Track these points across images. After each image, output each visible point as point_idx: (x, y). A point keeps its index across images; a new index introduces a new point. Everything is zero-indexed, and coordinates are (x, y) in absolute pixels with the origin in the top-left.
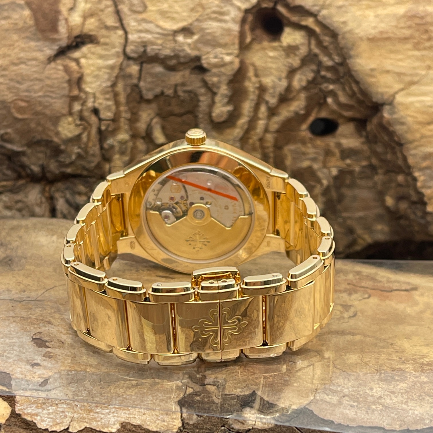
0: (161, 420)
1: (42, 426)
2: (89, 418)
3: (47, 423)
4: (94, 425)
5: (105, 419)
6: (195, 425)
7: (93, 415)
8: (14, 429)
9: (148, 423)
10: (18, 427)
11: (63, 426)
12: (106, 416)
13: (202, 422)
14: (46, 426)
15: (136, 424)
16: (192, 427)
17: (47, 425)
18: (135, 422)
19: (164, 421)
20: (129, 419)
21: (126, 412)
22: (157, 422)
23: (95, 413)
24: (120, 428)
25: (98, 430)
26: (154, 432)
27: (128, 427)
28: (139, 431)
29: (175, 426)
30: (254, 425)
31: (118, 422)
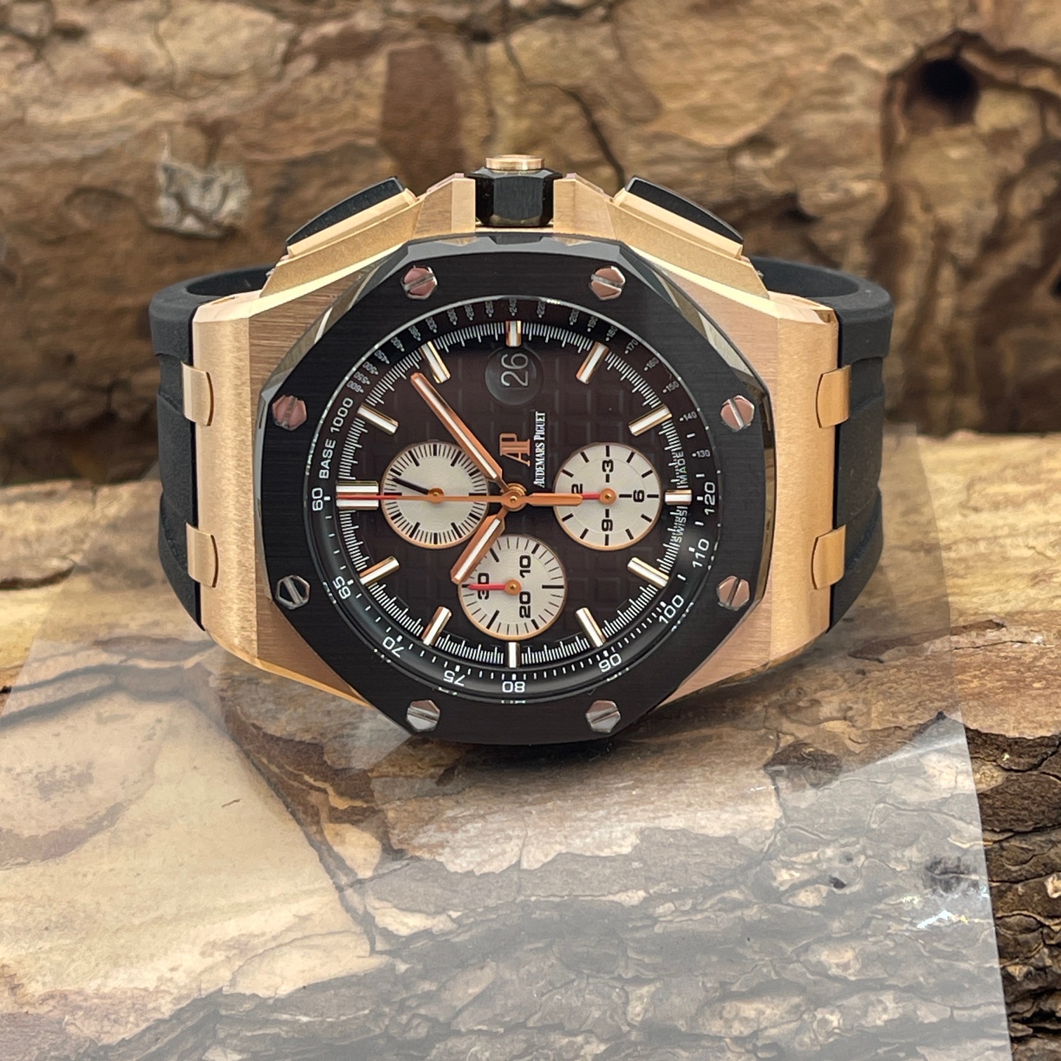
1: (458, 866)
3: (467, 859)
6: (814, 809)
9: (703, 822)
11: (505, 859)
13: (829, 800)
14: (468, 866)
15: (674, 829)
16: (808, 814)
17: (470, 862)
18: (672, 824)
22: (724, 816)
24: (638, 842)
25: (588, 854)
26: (720, 839)
27: (658, 837)
28: (684, 841)
29: (767, 818)
30: (955, 788)
31: (632, 831)
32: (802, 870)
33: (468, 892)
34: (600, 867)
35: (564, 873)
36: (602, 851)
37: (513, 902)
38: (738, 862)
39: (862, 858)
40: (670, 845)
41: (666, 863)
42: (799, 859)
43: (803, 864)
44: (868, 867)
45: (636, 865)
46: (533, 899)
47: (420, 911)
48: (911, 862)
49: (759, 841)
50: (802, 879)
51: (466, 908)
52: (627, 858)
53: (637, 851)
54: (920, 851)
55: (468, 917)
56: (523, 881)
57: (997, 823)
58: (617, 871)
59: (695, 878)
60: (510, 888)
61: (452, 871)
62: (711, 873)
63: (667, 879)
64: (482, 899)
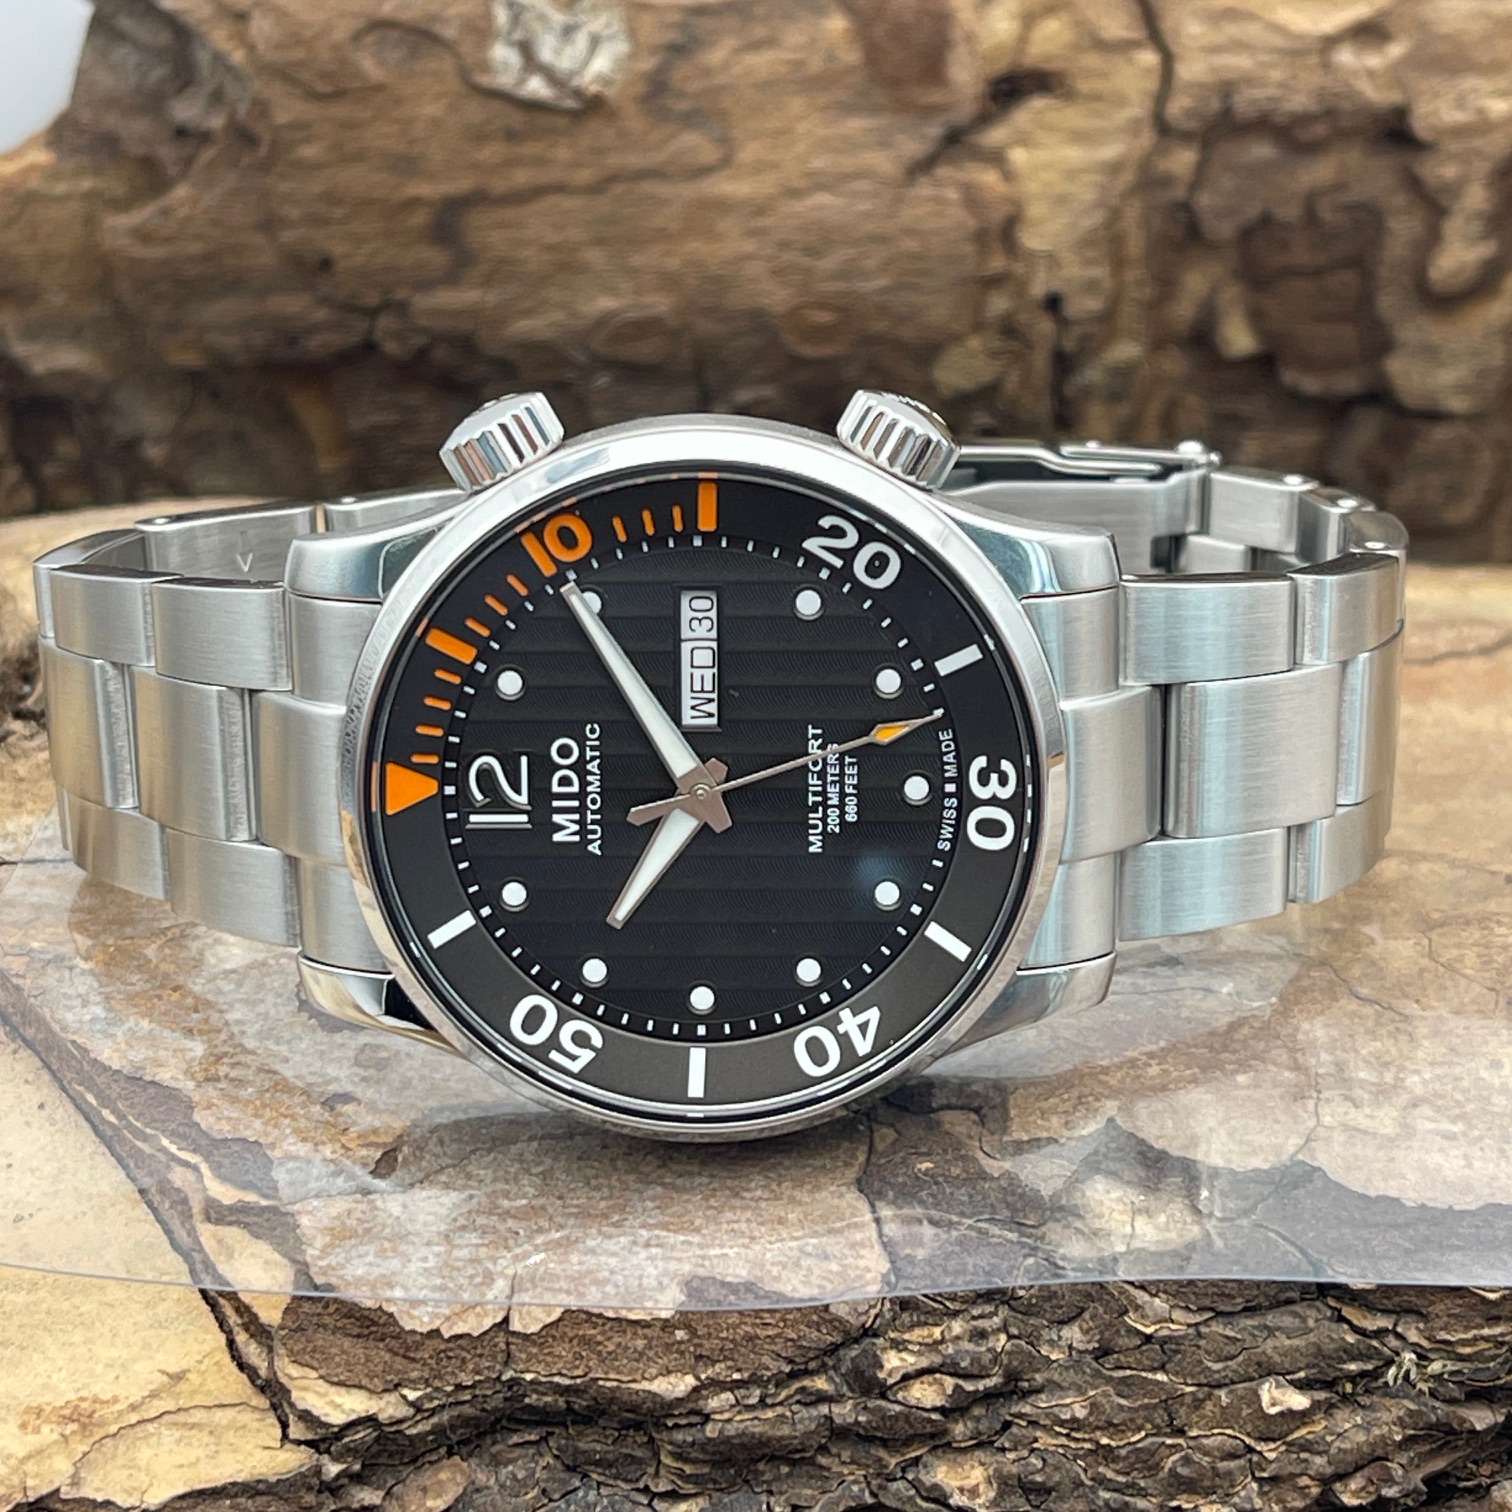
0: (817, 1256)
1: (418, 1322)
2: (569, 1273)
3: (430, 1309)
4: (592, 1299)
5: (625, 1273)
6: (937, 1261)
7: (580, 1263)
8: (320, 1343)
9: (775, 1271)
10: (333, 1333)
11: (486, 1314)
12: (624, 1260)
13: (957, 1249)
14: (431, 1322)
15: (735, 1280)
16: (928, 1269)
17: (437, 1316)
18: (730, 1271)
19: (827, 1258)
20: (707, 1263)
21: (690, 1238)
22: (805, 1262)
23: (586, 1254)
24: (683, 1298)
25: (611, 1314)
27: (712, 1293)
28: (751, 1302)
29: (869, 1271)
30: (1132, 1236)
31: (672, 1279)
32: (919, 1353)
34: (629, 1335)
35: (575, 1342)
36: (631, 1309)
37: (498, 1378)
38: (829, 1339)
39: (1003, 1337)
41: (724, 1334)
42: (917, 1334)
43: (920, 1344)
44: (1009, 1353)
45: (680, 1334)
46: (529, 1377)
47: (360, 1387)
48: (1070, 1347)
49: (861, 1309)
50: (918, 1367)
51: (427, 1383)
52: (667, 1325)
53: (684, 1319)
54: (1085, 1332)
55: (431, 1399)
56: (513, 1347)
57: (1193, 1298)
58: (654, 1343)
59: (766, 1360)
60: (494, 1357)
61: (407, 1328)
62: (789, 1353)
63: (726, 1358)
64: (453, 1373)
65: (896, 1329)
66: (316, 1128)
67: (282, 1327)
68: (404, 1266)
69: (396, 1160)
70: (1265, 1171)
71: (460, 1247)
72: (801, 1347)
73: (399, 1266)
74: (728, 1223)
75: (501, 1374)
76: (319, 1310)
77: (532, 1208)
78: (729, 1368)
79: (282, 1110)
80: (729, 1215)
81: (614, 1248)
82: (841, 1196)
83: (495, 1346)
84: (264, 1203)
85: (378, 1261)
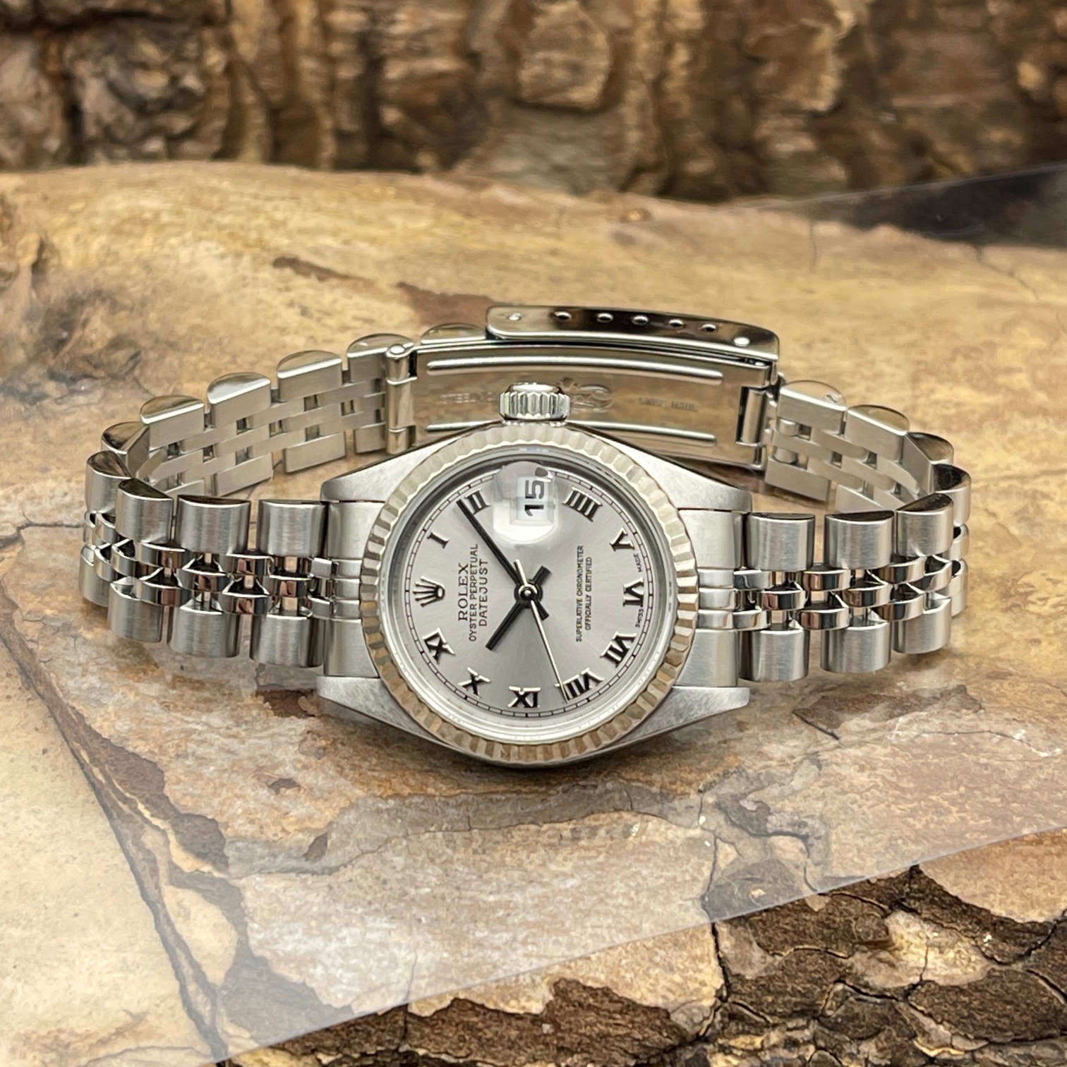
0: (664, 967)
1: (334, 998)
3: (344, 987)
4: (476, 991)
5: (505, 967)
7: (469, 955)
8: (254, 1006)
9: (629, 976)
10: (265, 999)
11: (388, 996)
12: (506, 955)
13: (780, 973)
14: (345, 999)
15: (595, 985)
16: (754, 988)
18: (592, 976)
20: (573, 965)
21: (560, 938)
22: (654, 972)
23: (474, 946)
24: (551, 998)
25: (491, 1006)
26: (648, 1008)
27: (575, 995)
28: (607, 1005)
29: (705, 985)
30: (924, 969)
31: (543, 979)
32: (742, 1057)
33: (344, 1034)
34: (505, 1024)
35: (460, 1026)
36: (507, 1003)
37: (397, 1050)
38: (669, 1041)
39: (812, 1048)
40: (589, 1005)
41: (582, 1031)
42: (741, 1042)
43: (743, 1050)
44: (816, 1062)
45: (547, 1028)
46: (421, 1052)
47: (284, 1049)
48: (867, 1060)
49: (696, 1020)
51: (338, 1050)
52: (536, 1020)
53: (550, 1015)
54: (880, 1050)
55: (341, 1063)
56: (410, 1026)
57: (971, 1029)
58: (525, 1034)
59: (616, 1055)
60: (394, 1032)
61: (325, 1002)
62: (636, 1050)
63: (583, 1051)
64: (360, 1043)
65: (723, 1036)
66: (262, 811)
67: (224, 988)
68: (326, 945)
69: (326, 844)
70: (1041, 924)
71: (372, 930)
72: (645, 1046)
73: (322, 944)
74: (593, 927)
75: (399, 1046)
76: (255, 976)
77: (434, 897)
78: (585, 1059)
79: (237, 791)
80: (593, 920)
81: (498, 943)
82: (687, 910)
83: (396, 1022)
84: (216, 874)
85: (305, 938)
